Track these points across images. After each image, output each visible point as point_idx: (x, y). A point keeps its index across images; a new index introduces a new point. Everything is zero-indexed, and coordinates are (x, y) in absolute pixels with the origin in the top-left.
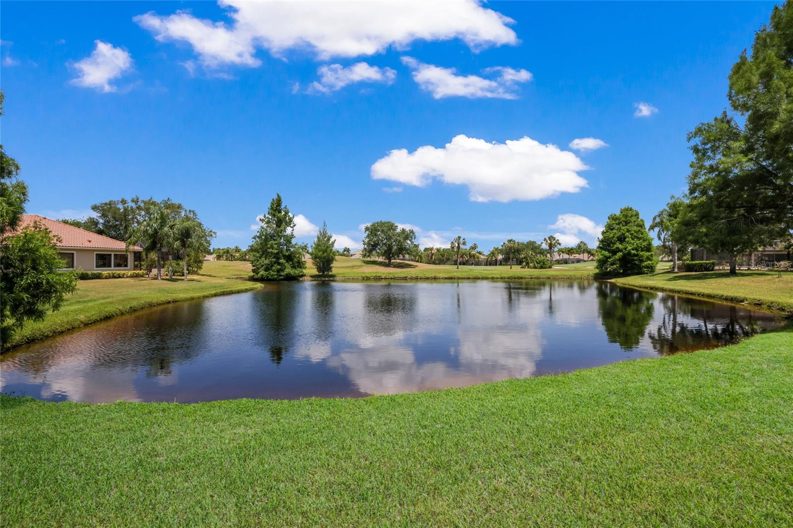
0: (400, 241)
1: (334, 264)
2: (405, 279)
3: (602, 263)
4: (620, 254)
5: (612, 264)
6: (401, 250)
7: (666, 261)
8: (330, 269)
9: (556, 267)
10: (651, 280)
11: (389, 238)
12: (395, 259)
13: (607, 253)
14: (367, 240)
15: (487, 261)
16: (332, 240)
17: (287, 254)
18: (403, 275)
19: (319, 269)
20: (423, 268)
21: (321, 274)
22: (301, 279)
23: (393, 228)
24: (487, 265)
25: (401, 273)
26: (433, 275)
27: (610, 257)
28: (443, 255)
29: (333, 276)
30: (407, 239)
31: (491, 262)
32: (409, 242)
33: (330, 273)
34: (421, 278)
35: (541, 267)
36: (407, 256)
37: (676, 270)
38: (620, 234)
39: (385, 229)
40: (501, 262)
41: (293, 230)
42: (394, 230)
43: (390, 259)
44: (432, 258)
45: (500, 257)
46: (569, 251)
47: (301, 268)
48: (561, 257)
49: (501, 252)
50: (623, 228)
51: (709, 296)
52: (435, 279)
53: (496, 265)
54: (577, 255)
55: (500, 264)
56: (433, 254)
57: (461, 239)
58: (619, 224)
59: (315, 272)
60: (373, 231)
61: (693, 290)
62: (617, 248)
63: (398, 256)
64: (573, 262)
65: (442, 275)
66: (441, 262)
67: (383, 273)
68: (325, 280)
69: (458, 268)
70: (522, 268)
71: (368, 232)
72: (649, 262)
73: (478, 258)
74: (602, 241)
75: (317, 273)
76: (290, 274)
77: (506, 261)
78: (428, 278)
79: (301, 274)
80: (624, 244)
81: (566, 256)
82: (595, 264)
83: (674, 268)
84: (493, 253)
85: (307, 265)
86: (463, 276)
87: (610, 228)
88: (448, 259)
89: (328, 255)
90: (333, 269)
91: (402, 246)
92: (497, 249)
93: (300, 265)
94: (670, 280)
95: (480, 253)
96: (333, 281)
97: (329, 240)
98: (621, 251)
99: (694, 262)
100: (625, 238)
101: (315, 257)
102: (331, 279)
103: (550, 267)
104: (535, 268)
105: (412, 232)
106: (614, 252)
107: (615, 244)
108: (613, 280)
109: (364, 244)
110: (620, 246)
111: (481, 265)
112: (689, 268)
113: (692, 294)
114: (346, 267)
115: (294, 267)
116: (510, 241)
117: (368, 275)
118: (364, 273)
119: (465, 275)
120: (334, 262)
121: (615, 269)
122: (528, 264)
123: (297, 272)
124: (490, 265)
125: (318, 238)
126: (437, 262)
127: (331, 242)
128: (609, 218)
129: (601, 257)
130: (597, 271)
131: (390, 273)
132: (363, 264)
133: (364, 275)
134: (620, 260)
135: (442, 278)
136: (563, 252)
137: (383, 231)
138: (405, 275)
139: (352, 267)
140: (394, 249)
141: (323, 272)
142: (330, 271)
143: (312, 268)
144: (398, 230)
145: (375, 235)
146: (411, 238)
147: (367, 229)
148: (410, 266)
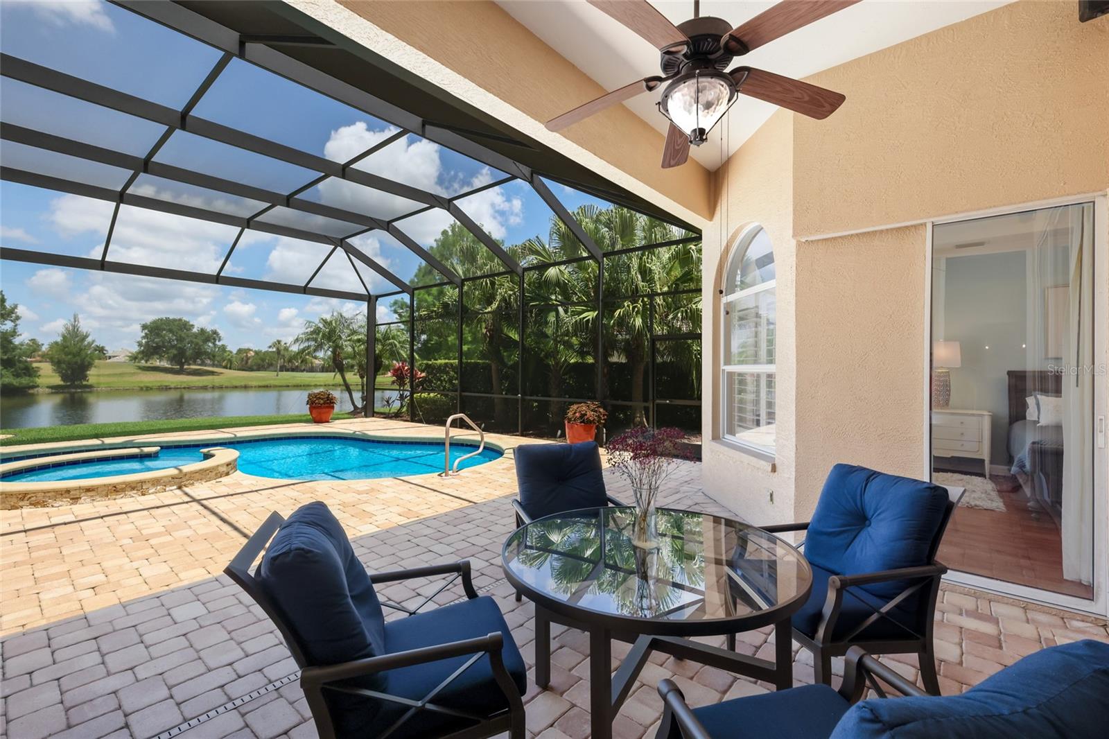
0: (197, 344)
1: (92, 372)
2: (204, 388)
6: (199, 355)
8: (85, 377)
11: (180, 339)
12: (189, 364)
14: (144, 341)
15: (323, 368)
17: (5, 357)
18: (201, 384)
19: (64, 378)
20: (231, 376)
21: (69, 384)
22: (31, 391)
23: (188, 327)
24: (322, 372)
25: (199, 381)
26: (243, 384)
28: (263, 360)
29: (90, 387)
30: (209, 341)
31: (328, 368)
32: (210, 344)
33: (84, 383)
34: (227, 387)
36: (208, 362)
39: (175, 329)
41: (16, 325)
42: (189, 329)
43: (182, 364)
44: (247, 362)
47: (30, 376)
52: (246, 387)
56: (248, 359)
59: (57, 380)
60: (154, 330)
63: (195, 362)
65: (254, 383)
66: (260, 368)
67: (172, 382)
68: (76, 392)
69: (277, 375)
70: (355, 375)
71: (146, 331)
73: (312, 363)
75: (62, 383)
76: (13, 385)
78: (236, 387)
79: (31, 384)
85: (41, 373)
86: (280, 384)
88: (270, 365)
89: (83, 360)
90: (90, 377)
91: (199, 349)
93: (29, 371)
96: (90, 392)
97: (83, 340)
101: (57, 363)
102: (88, 390)
105: (215, 332)
109: (140, 344)
114: (113, 375)
115: (17, 375)
117: (148, 385)
118: (142, 382)
119: (284, 383)
120: (93, 369)
123: (25, 381)
125: (64, 337)
126: (255, 368)
127: (85, 343)
131: (185, 382)
132: (139, 371)
133: (142, 385)
135: (255, 387)
137: (171, 331)
138: (205, 384)
139: (120, 374)
140: (189, 353)
141: (73, 381)
142: (85, 380)
143: (52, 377)
144: (195, 330)
145: (158, 335)
146: (215, 339)
147: (144, 327)
148: (212, 373)
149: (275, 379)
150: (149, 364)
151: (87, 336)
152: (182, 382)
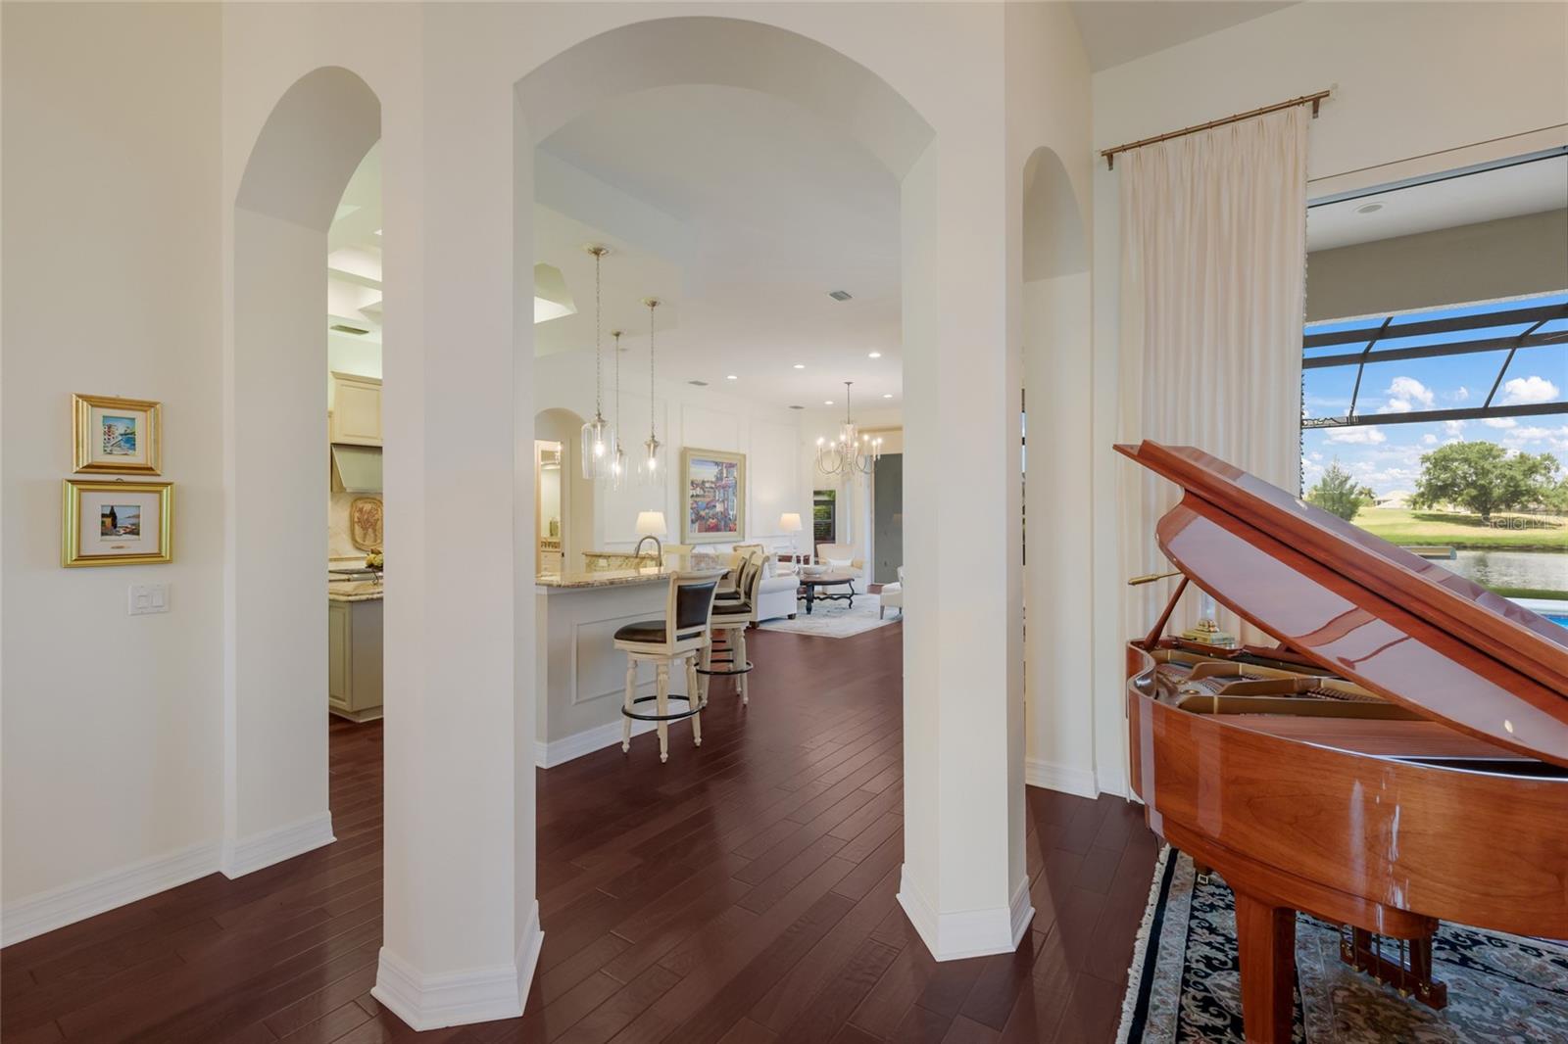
0: (1512, 478)
6: (1515, 495)
11: (1483, 473)
12: (1500, 511)
14: (1424, 479)
16: (1350, 483)
18: (1518, 542)
23: (1494, 453)
25: (1515, 537)
30: (1535, 472)
32: (1539, 478)
36: (1533, 506)
39: (1473, 456)
42: (1498, 457)
43: (1486, 511)
60: (1440, 461)
63: (1509, 506)
67: (1468, 537)
71: (1428, 464)
89: (1345, 506)
91: (1517, 486)
97: (1344, 483)
105: (1548, 458)
109: (1419, 485)
118: (1421, 537)
127: (1348, 486)
132: (1416, 521)
137: (1466, 460)
138: (1528, 541)
140: (1497, 492)
144: (1508, 457)
145: (1446, 469)
146: (1548, 469)
147: (1425, 459)
148: (1541, 525)
150: (1433, 512)
151: (1347, 479)
152: (1487, 538)
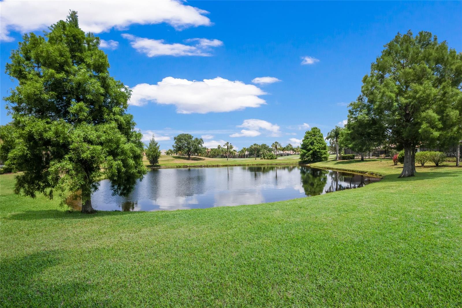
0: (195, 145)
1: (159, 159)
2: (201, 166)
3: (303, 156)
4: (311, 151)
5: (307, 157)
6: (196, 150)
7: (331, 154)
8: (157, 162)
9: (279, 158)
10: (327, 164)
11: (189, 144)
12: (193, 155)
13: (305, 151)
14: (175, 145)
15: (239, 156)
16: (158, 145)
18: (199, 165)
19: (151, 162)
20: (208, 161)
23: (191, 137)
24: (239, 158)
25: (198, 163)
26: (216, 164)
27: (306, 153)
28: (215, 153)
29: (159, 166)
30: (199, 144)
31: (242, 156)
32: (200, 146)
33: (157, 164)
34: (210, 166)
35: (271, 159)
36: (200, 154)
37: (338, 159)
38: (311, 141)
39: (186, 138)
40: (247, 156)
42: (191, 139)
43: (189, 155)
44: (208, 154)
45: (247, 153)
46: (283, 149)
48: (279, 153)
49: (247, 150)
50: (313, 138)
51: (353, 171)
53: (244, 158)
54: (287, 151)
55: (247, 157)
57: (229, 144)
58: (310, 136)
59: (148, 163)
60: (179, 139)
61: (346, 168)
62: (310, 148)
63: (194, 154)
64: (285, 155)
65: (221, 164)
67: (188, 164)
68: (155, 168)
69: (227, 160)
70: (261, 159)
71: (175, 140)
72: (325, 155)
73: (234, 154)
74: (302, 145)
75: (150, 164)
77: (251, 155)
78: (214, 166)
80: (313, 146)
81: (282, 152)
82: (299, 156)
83: (337, 158)
84: (242, 151)
86: (232, 164)
87: (306, 138)
89: (156, 154)
90: (159, 162)
91: (196, 148)
92: (245, 149)
94: (335, 164)
95: (234, 151)
96: (159, 168)
97: (156, 145)
98: (312, 150)
99: (346, 155)
100: (314, 143)
101: (148, 156)
102: (158, 167)
103: (276, 158)
104: (268, 159)
105: (201, 139)
106: (309, 150)
107: (308, 146)
108: (308, 165)
109: (174, 147)
110: (312, 147)
111: (236, 158)
112: (344, 158)
113: (346, 170)
114: (166, 160)
116: (255, 145)
117: (179, 165)
118: (176, 164)
120: (160, 158)
121: (309, 159)
122: (264, 157)
124: (241, 157)
125: (150, 144)
127: (157, 146)
128: (306, 133)
129: (302, 153)
130: (300, 160)
131: (193, 164)
132: (174, 159)
133: (177, 165)
134: (311, 154)
135: (221, 166)
136: (280, 150)
137: (185, 140)
138: (201, 164)
139: (168, 160)
140: (192, 149)
141: (153, 163)
142: (157, 163)
143: (146, 161)
144: (193, 139)
145: (180, 142)
146: (201, 143)
147: (175, 138)
148: (201, 159)
149: (227, 162)
150: (177, 156)
151: (157, 143)
152: (192, 164)
